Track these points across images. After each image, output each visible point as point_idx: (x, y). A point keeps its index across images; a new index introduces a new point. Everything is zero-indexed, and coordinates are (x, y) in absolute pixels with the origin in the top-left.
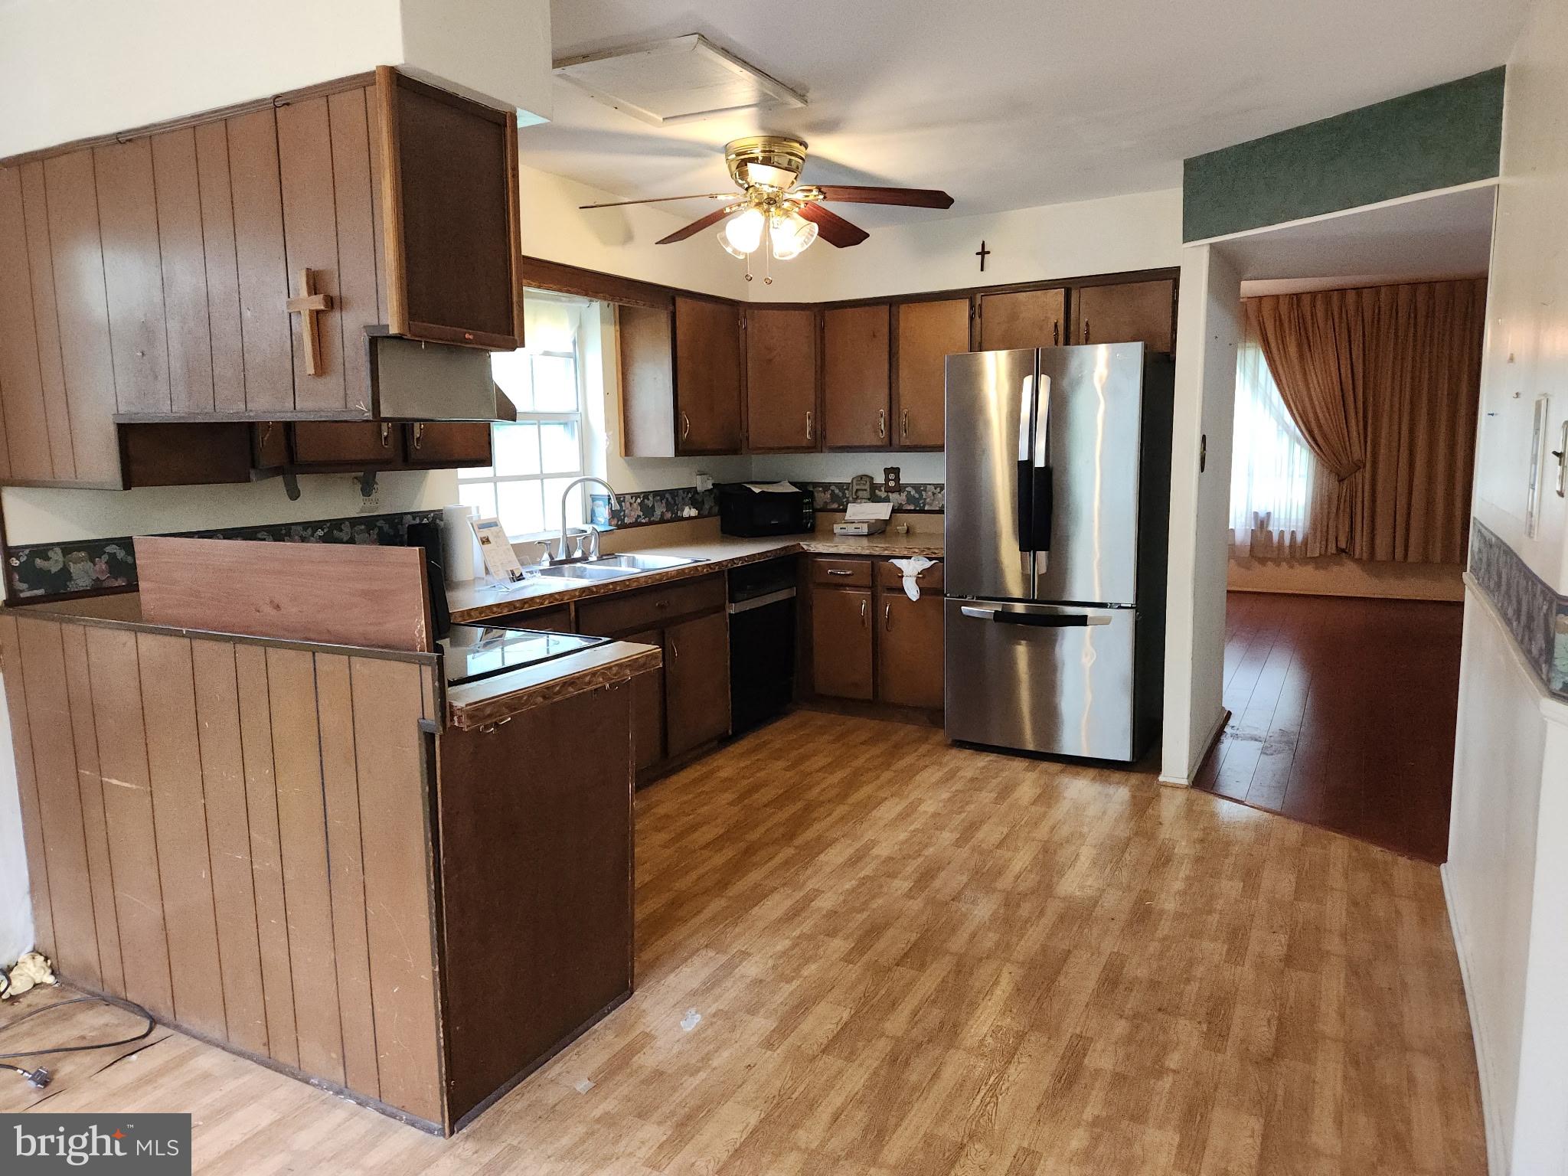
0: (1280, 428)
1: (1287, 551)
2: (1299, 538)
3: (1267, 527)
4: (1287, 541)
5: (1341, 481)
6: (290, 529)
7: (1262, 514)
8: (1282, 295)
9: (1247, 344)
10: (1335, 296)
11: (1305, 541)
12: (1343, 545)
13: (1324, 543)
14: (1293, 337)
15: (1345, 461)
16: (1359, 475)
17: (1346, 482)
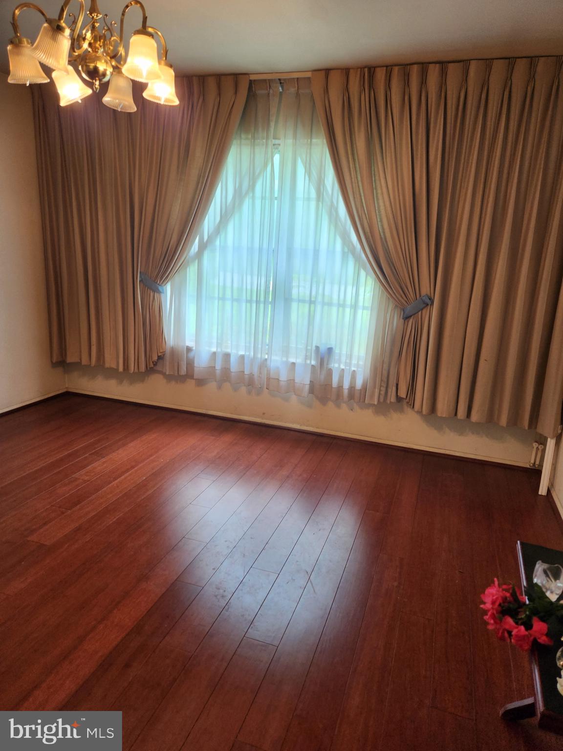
0: (346, 250)
1: (346, 392)
2: (359, 384)
3: (327, 364)
4: (346, 385)
5: (407, 318)
7: (323, 349)
8: (353, 69)
9: (314, 141)
10: (415, 71)
11: (364, 388)
12: (403, 393)
13: (383, 389)
14: (363, 129)
15: (411, 295)
16: (426, 313)
17: (411, 320)
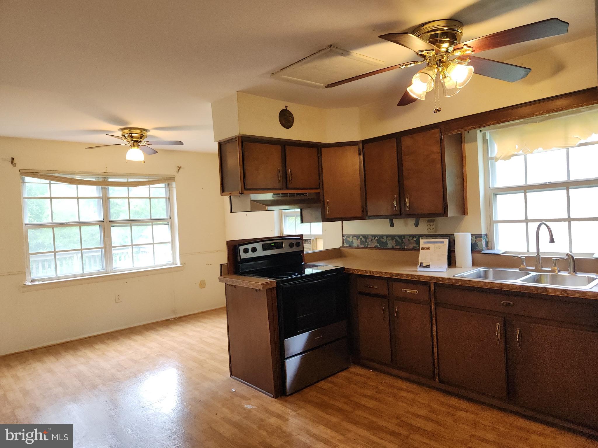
6: (368, 236)
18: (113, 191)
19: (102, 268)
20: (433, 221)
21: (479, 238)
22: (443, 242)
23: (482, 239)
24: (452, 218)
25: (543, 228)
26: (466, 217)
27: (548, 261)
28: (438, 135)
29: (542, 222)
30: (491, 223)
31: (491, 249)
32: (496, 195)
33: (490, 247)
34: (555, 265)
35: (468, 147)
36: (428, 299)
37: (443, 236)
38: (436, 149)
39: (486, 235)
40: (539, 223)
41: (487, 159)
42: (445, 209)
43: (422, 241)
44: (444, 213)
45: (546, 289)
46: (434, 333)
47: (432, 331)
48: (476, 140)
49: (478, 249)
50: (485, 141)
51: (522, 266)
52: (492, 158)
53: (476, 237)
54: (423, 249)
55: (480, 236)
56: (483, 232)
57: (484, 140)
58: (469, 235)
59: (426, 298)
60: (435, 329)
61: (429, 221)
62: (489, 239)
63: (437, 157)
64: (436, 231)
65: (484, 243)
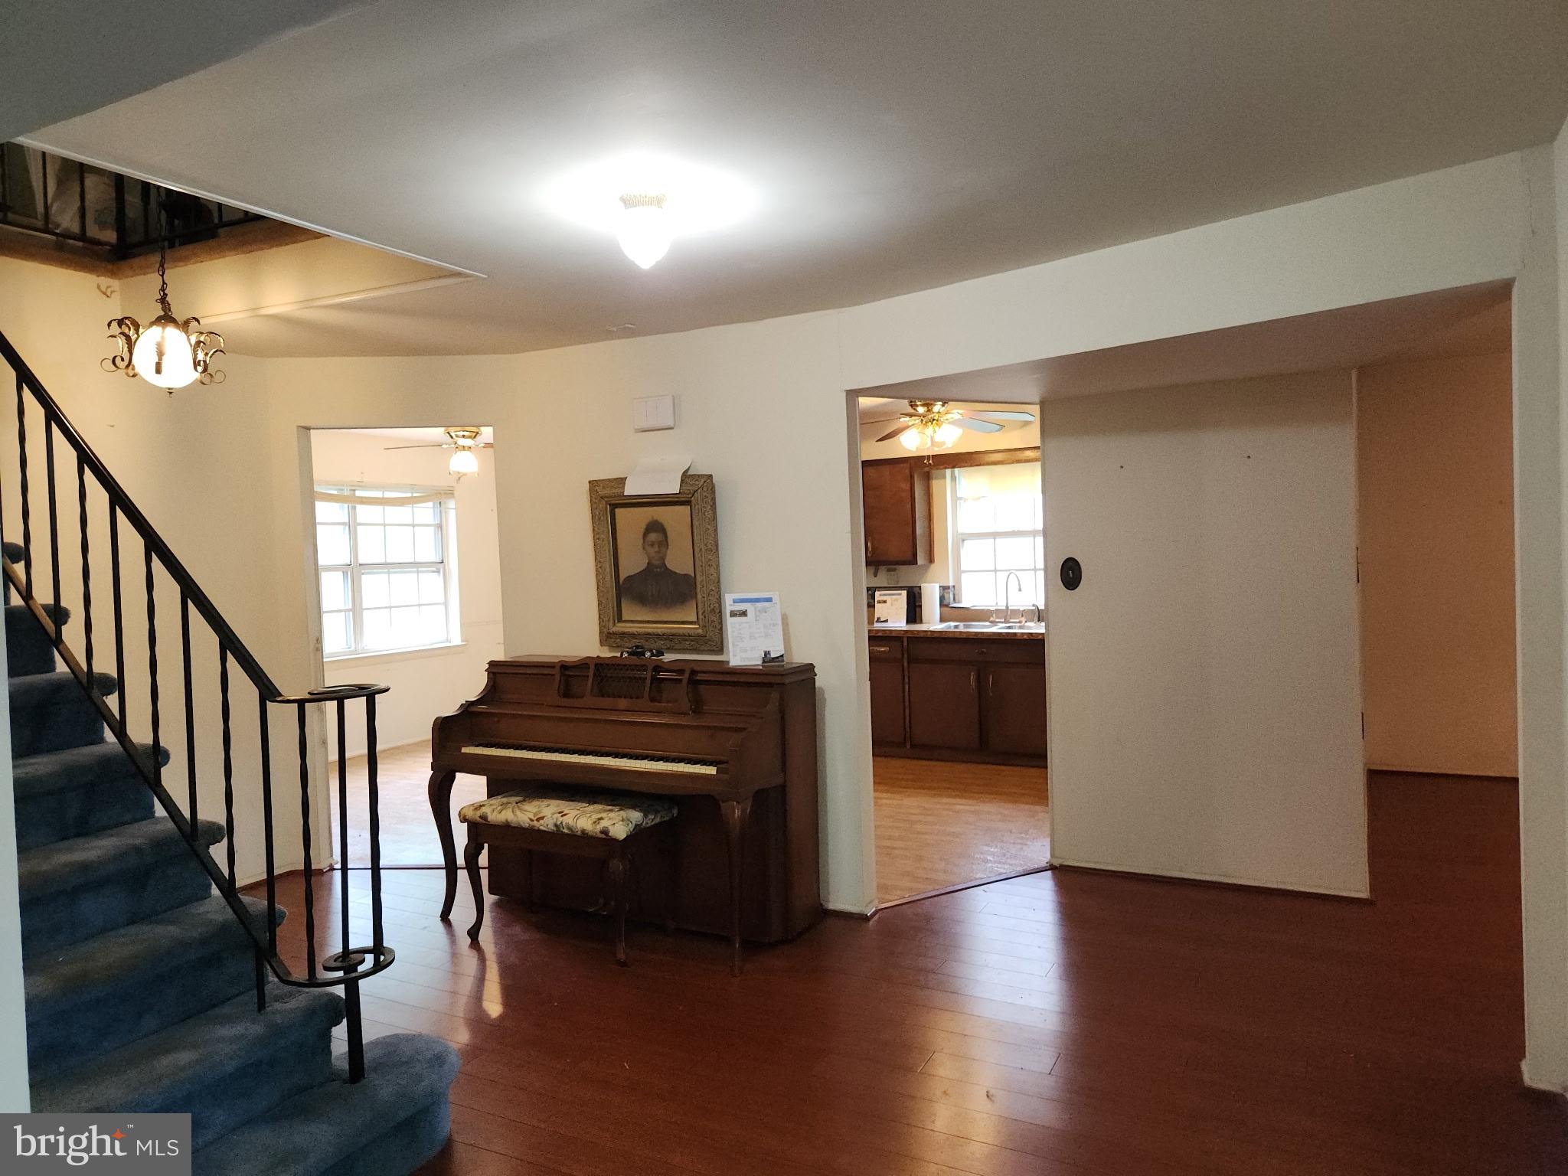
18: (364, 512)
19: (347, 644)
20: (894, 570)
21: (946, 591)
22: (900, 594)
23: (949, 591)
24: (922, 565)
25: (1013, 578)
26: (933, 565)
27: (1015, 613)
28: (907, 471)
29: (1010, 572)
30: (958, 572)
31: (959, 603)
32: (963, 540)
33: (957, 601)
34: (1022, 616)
35: (935, 484)
36: (900, 656)
37: (901, 588)
38: (905, 486)
39: (954, 586)
40: (1008, 573)
41: (956, 499)
42: (915, 555)
43: (877, 593)
44: (913, 561)
45: (1015, 634)
46: (906, 694)
47: (904, 691)
48: (944, 477)
49: (945, 602)
50: (953, 478)
51: (992, 619)
52: (961, 498)
53: (944, 588)
54: (879, 602)
55: (948, 588)
56: (951, 584)
57: (952, 476)
58: (937, 586)
59: (899, 655)
60: (907, 687)
61: (889, 570)
62: (956, 592)
63: (906, 495)
64: (898, 583)
65: (951, 596)
